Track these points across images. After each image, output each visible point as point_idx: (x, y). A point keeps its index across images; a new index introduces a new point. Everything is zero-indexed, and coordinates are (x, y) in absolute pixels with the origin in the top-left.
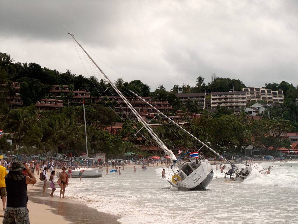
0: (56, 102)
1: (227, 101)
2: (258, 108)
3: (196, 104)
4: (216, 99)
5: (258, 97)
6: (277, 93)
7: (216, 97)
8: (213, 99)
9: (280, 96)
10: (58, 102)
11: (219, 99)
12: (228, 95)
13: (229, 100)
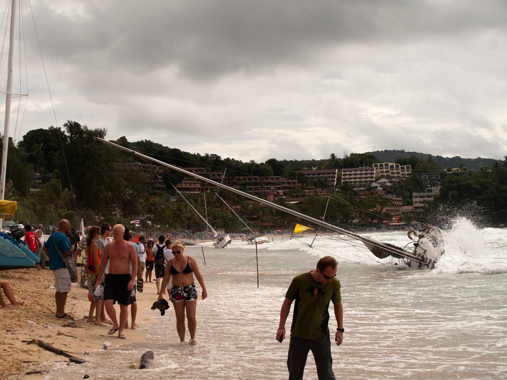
0: (194, 184)
1: (357, 176)
2: (384, 182)
3: (326, 180)
4: (346, 175)
5: (386, 172)
6: (405, 168)
7: (347, 173)
8: (344, 175)
9: (407, 171)
10: (197, 184)
11: (349, 175)
12: (357, 171)
13: (358, 176)
